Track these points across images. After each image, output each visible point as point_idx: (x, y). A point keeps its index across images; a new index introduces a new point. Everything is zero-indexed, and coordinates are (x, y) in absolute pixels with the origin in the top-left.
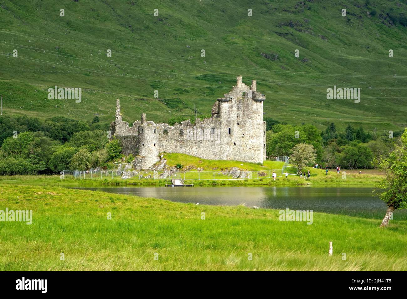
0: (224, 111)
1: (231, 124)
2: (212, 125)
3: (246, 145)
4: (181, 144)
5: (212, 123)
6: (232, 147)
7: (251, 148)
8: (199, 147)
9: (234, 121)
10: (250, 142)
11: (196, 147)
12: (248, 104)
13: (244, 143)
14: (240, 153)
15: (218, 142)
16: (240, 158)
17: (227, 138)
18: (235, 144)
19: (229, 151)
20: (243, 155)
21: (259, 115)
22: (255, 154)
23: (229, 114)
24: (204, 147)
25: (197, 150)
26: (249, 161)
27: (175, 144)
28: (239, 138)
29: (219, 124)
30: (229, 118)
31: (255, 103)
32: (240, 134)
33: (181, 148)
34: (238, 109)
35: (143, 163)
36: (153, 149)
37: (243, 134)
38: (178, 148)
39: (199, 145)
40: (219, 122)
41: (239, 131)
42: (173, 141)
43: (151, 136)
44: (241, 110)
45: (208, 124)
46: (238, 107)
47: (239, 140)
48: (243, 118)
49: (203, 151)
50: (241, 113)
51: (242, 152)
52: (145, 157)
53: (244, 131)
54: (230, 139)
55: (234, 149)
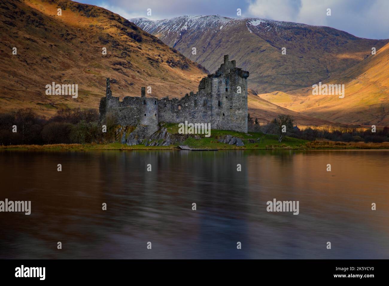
0: (215, 86)
1: (220, 97)
2: (204, 98)
3: (233, 116)
4: (177, 115)
5: (204, 96)
6: (221, 117)
7: (237, 119)
8: (193, 117)
9: (223, 94)
10: (236, 112)
11: (191, 117)
12: (235, 80)
13: (232, 114)
14: (228, 123)
15: (209, 113)
16: (228, 127)
17: (217, 110)
18: (224, 115)
19: (219, 121)
20: (231, 125)
21: (244, 90)
22: (241, 124)
23: (219, 88)
24: (197, 117)
25: (191, 120)
26: (236, 129)
27: (172, 114)
28: (228, 109)
29: (210, 97)
30: (219, 91)
31: (241, 79)
32: (228, 106)
33: (178, 118)
34: (227, 83)
35: (146, 131)
36: (154, 118)
37: (231, 106)
38: (175, 118)
39: (193, 115)
40: (210, 95)
41: (228, 104)
42: (170, 112)
43: (153, 107)
44: (229, 85)
45: (201, 97)
46: (226, 82)
47: (227, 112)
48: (231, 92)
49: (196, 121)
50: (229, 87)
51: (230, 122)
52: (147, 126)
53: (232, 103)
54: (220, 111)
55: (223, 119)
